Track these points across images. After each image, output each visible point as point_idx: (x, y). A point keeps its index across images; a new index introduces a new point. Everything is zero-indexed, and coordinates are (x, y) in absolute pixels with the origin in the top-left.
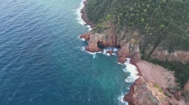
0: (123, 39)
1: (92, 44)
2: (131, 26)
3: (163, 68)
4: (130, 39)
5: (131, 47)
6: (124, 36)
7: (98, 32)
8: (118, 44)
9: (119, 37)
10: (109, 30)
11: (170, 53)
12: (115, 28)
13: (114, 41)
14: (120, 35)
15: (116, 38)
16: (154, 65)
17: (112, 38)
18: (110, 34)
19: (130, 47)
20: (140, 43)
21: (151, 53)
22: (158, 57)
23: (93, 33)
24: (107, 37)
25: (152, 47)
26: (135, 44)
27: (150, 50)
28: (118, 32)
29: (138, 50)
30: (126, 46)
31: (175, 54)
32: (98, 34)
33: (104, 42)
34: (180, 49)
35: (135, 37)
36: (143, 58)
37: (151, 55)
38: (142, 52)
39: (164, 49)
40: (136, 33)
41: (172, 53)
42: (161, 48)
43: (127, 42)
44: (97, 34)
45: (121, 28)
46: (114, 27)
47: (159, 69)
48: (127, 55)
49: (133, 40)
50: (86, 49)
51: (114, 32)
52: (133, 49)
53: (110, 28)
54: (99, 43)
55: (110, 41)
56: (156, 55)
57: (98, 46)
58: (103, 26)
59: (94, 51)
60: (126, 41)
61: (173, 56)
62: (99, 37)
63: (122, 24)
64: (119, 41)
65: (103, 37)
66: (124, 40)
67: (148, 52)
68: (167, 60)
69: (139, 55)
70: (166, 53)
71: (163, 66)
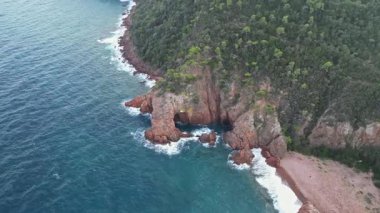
0: (235, 102)
1: (162, 123)
2: (249, 69)
3: (342, 166)
4: (253, 101)
5: (260, 121)
6: (237, 96)
7: (173, 91)
8: (224, 114)
9: (226, 98)
10: (199, 82)
11: (355, 127)
12: (213, 78)
13: (214, 108)
14: (226, 92)
15: (218, 100)
16: (321, 162)
17: (208, 102)
18: (201, 93)
19: (257, 121)
20: (279, 110)
21: (308, 132)
22: (326, 141)
23: (159, 95)
24: (195, 101)
25: (309, 118)
27: (306, 123)
28: (222, 86)
29: (277, 128)
30: (246, 119)
31: (370, 130)
32: (174, 96)
33: (190, 113)
35: (265, 96)
36: (291, 147)
37: (310, 137)
38: (289, 132)
39: (341, 120)
40: (265, 87)
41: (361, 128)
42: (332, 117)
43: (247, 109)
44: (169, 95)
45: (227, 77)
46: (209, 75)
47: (335, 171)
48: (253, 143)
49: (261, 104)
50: (147, 137)
51: (212, 88)
52: (265, 125)
53: (200, 78)
54: (177, 117)
55: (205, 110)
56: (321, 136)
57: (176, 125)
58: (182, 74)
59: (169, 140)
60: (243, 107)
61: (363, 134)
62: (176, 102)
63: (227, 65)
64: (225, 107)
65: (185, 101)
66: (240, 106)
67: (300, 131)
68: (348, 145)
69: (283, 140)
70: (347, 128)
71: (342, 162)
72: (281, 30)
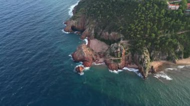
6: (88, 23)
10: (80, 18)
11: (109, 33)
13: (83, 26)
14: (86, 22)
15: (84, 24)
17: (81, 24)
18: (80, 21)
19: (89, 30)
20: (95, 27)
21: (101, 34)
22: (103, 37)
23: (70, 20)
24: (78, 23)
26: (93, 28)
27: (101, 32)
28: (86, 20)
29: (93, 32)
30: (87, 29)
31: (111, 34)
32: (73, 21)
33: (76, 26)
34: (113, 31)
35: (93, 23)
36: (95, 37)
37: (101, 36)
38: (96, 34)
40: (94, 21)
42: (105, 30)
45: (87, 18)
46: (84, 17)
48: (87, 35)
49: (92, 25)
51: (83, 20)
52: (91, 31)
54: (72, 27)
55: (80, 26)
56: (103, 35)
58: (77, 15)
61: (111, 36)
62: (74, 23)
63: (88, 15)
66: (87, 26)
67: (99, 34)
69: (93, 35)
70: (107, 33)
72: (102, 6)
